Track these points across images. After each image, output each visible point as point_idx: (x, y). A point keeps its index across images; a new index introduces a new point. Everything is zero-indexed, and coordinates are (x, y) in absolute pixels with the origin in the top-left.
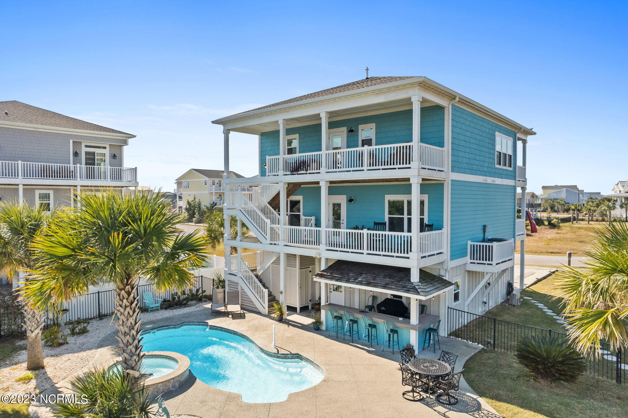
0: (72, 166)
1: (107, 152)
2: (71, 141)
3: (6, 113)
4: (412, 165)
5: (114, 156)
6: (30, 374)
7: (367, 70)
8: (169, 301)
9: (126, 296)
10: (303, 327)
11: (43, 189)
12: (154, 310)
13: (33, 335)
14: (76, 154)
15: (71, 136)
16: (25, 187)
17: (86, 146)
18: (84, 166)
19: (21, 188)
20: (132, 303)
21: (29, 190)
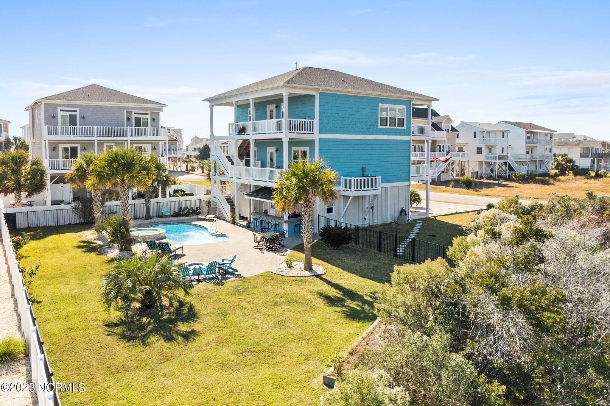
0: (125, 127)
1: (149, 117)
2: (125, 111)
3: (89, 95)
4: (284, 131)
5: (154, 120)
6: (95, 232)
7: (296, 64)
8: (177, 213)
9: (123, 188)
10: (243, 226)
11: (108, 143)
12: (167, 217)
13: (97, 216)
14: (129, 119)
15: (125, 108)
16: (98, 141)
17: (135, 113)
18: (134, 128)
19: (96, 142)
20: (125, 191)
21: (101, 144)
